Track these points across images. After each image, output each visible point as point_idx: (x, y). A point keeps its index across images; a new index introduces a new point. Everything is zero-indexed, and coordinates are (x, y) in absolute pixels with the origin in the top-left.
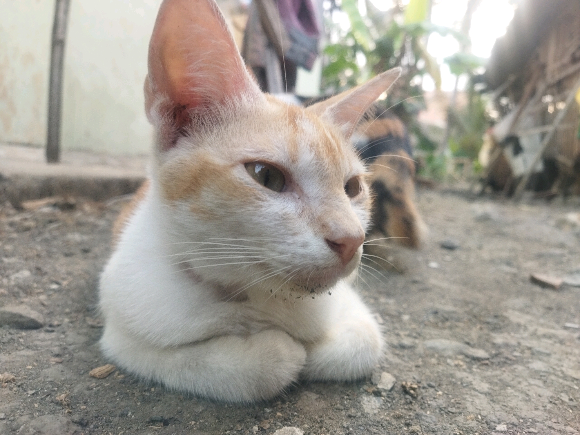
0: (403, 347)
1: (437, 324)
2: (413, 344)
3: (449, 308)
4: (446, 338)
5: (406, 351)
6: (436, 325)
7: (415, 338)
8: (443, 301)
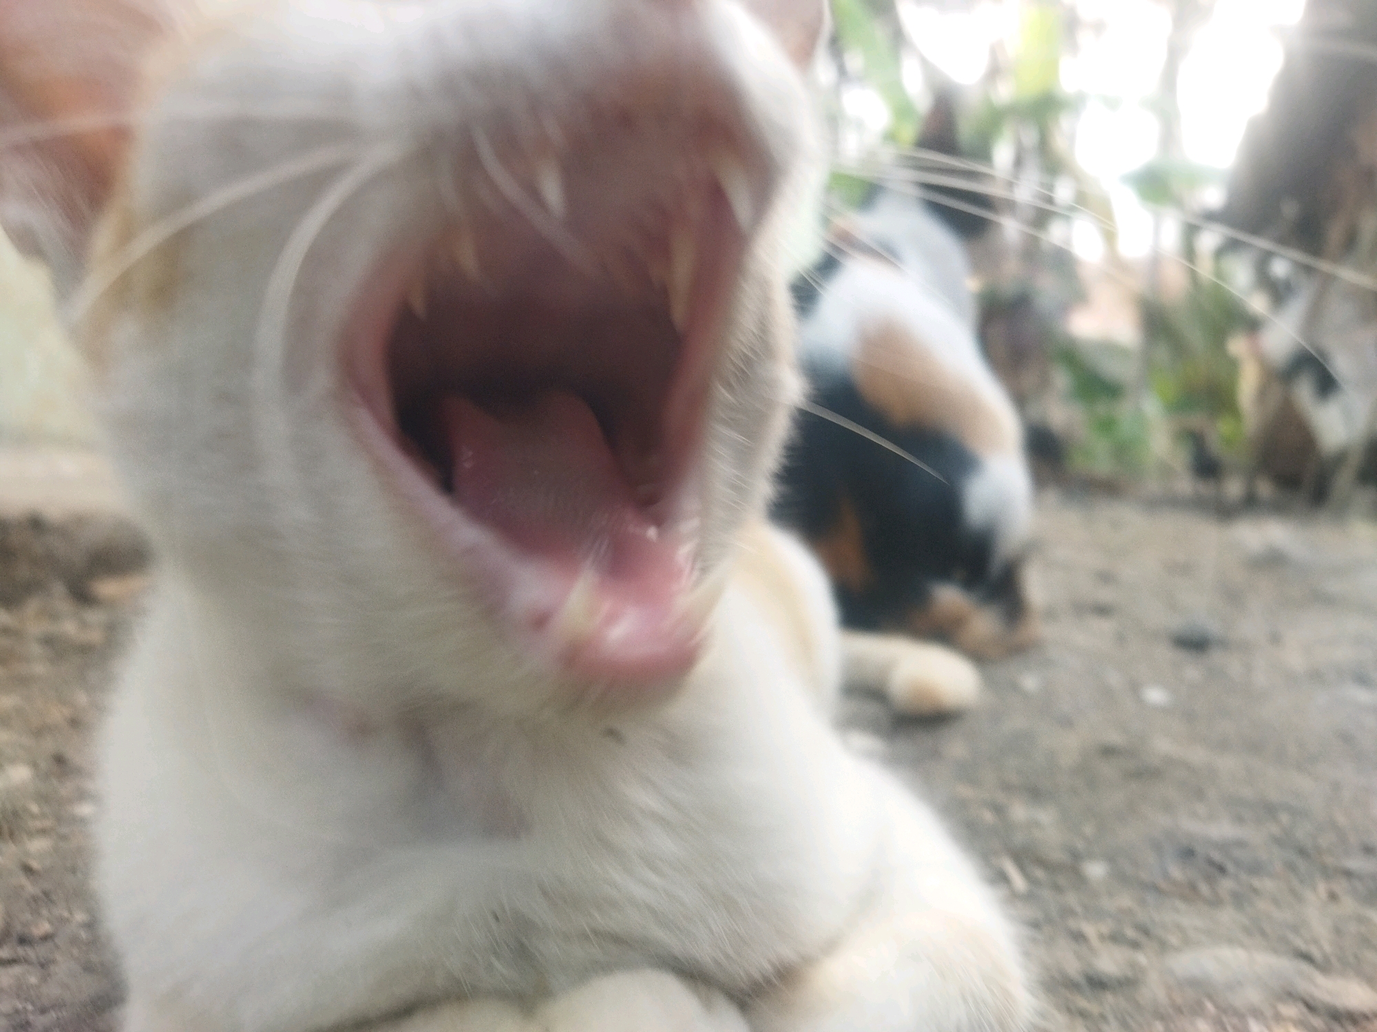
0: (1097, 984)
1: (1193, 887)
2: (1130, 974)
3: (1222, 829)
4: (1231, 941)
5: (1109, 998)
6: (1189, 893)
7: (1135, 945)
8: (1201, 809)
